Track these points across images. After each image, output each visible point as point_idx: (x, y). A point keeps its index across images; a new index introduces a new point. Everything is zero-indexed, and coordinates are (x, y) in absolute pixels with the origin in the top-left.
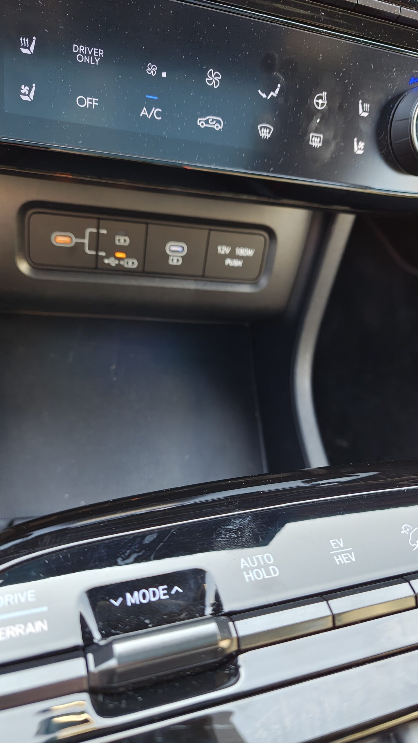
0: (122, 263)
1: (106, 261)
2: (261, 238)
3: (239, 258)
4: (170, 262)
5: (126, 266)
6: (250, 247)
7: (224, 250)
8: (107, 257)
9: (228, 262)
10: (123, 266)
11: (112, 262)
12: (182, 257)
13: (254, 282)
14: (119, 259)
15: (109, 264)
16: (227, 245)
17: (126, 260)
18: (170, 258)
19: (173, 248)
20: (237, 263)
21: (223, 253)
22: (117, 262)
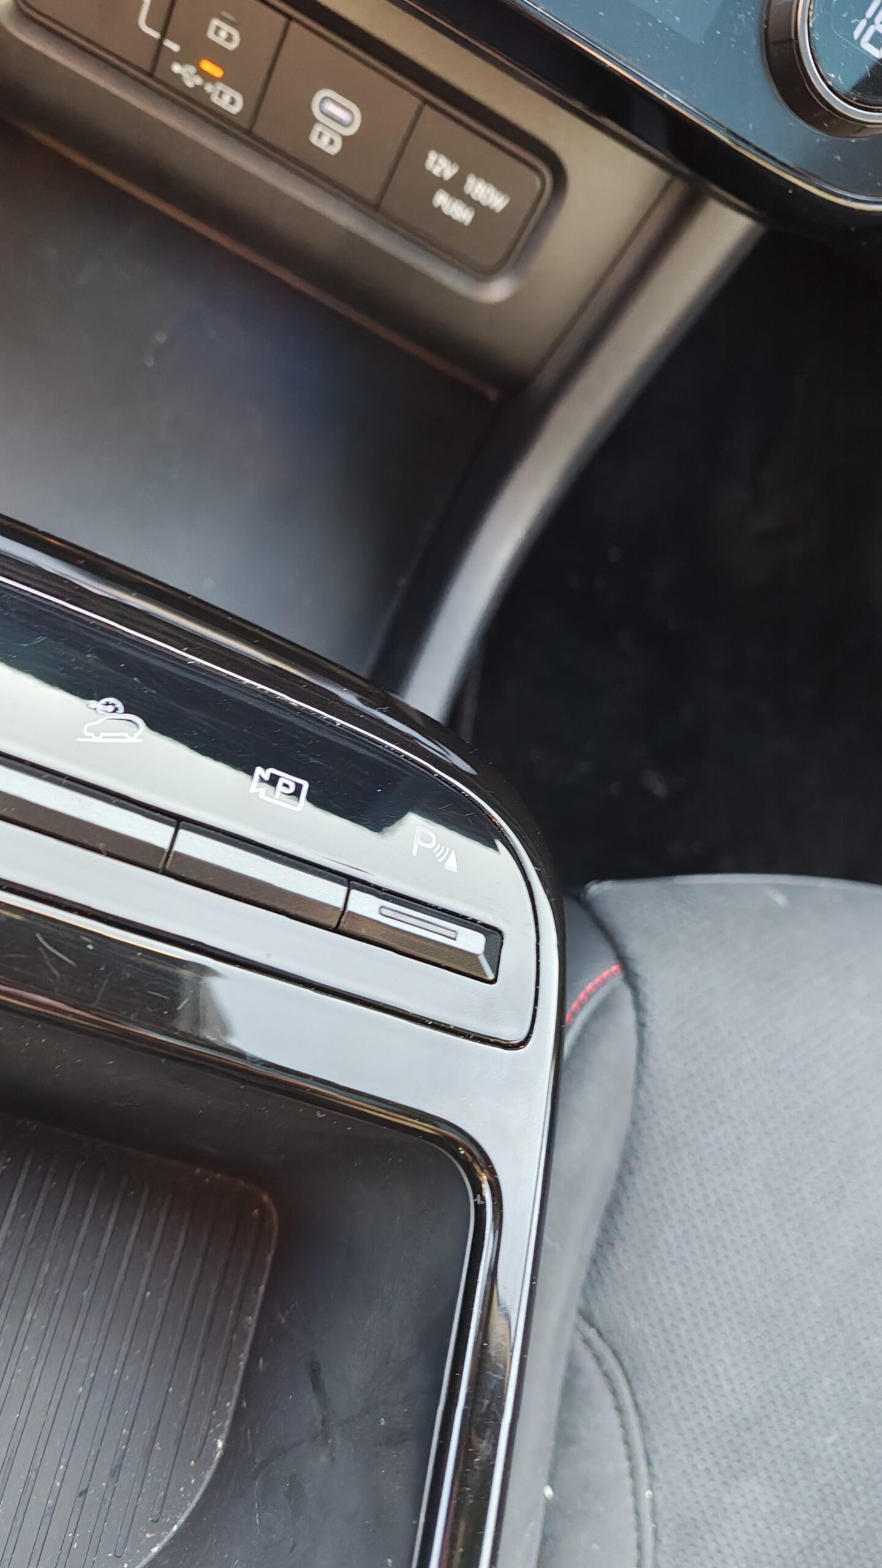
0: (209, 88)
1: (176, 68)
2: (536, 182)
3: (469, 201)
4: (314, 139)
6: (501, 187)
7: (440, 166)
8: (182, 58)
9: (441, 199)
10: (208, 96)
11: (187, 74)
13: (480, 275)
14: (208, 77)
15: (179, 76)
16: (452, 158)
17: (220, 86)
18: (317, 128)
19: (331, 108)
20: (462, 214)
21: (436, 171)
22: (199, 81)
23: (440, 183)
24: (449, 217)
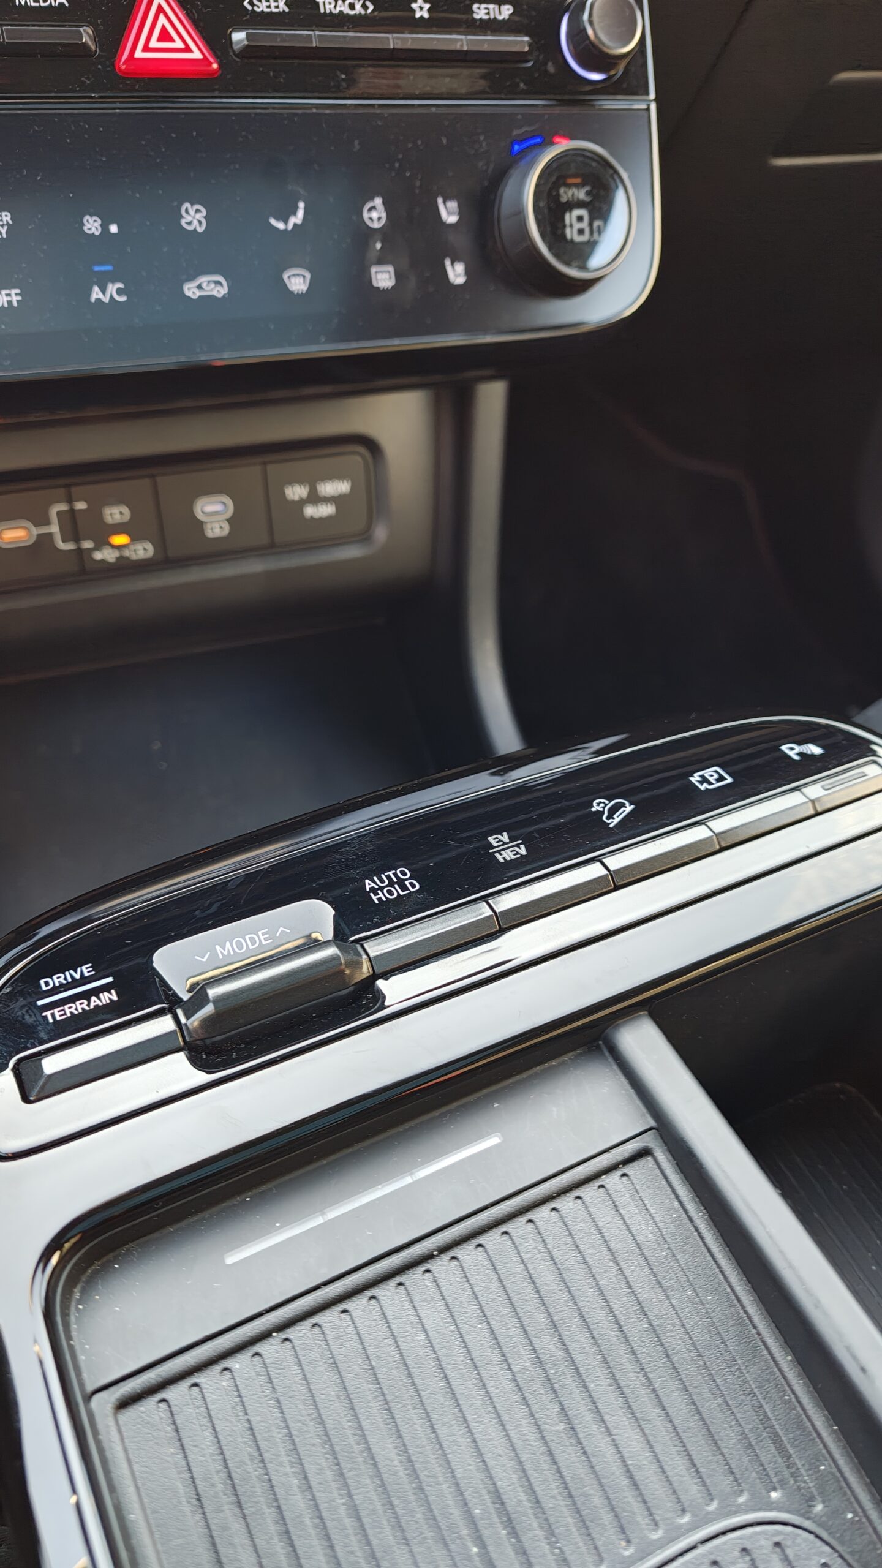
0: (127, 553)
1: (98, 556)
2: (357, 458)
3: (327, 500)
4: (210, 534)
5: (134, 557)
6: (340, 477)
7: (296, 492)
8: (98, 548)
9: (310, 511)
10: (127, 558)
11: (106, 555)
12: (228, 520)
13: (364, 536)
14: (119, 547)
15: (103, 561)
16: (300, 482)
17: (132, 547)
18: (209, 526)
19: (209, 508)
20: (326, 510)
21: (296, 498)
22: (116, 554)
23: (303, 502)
24: (321, 519)
